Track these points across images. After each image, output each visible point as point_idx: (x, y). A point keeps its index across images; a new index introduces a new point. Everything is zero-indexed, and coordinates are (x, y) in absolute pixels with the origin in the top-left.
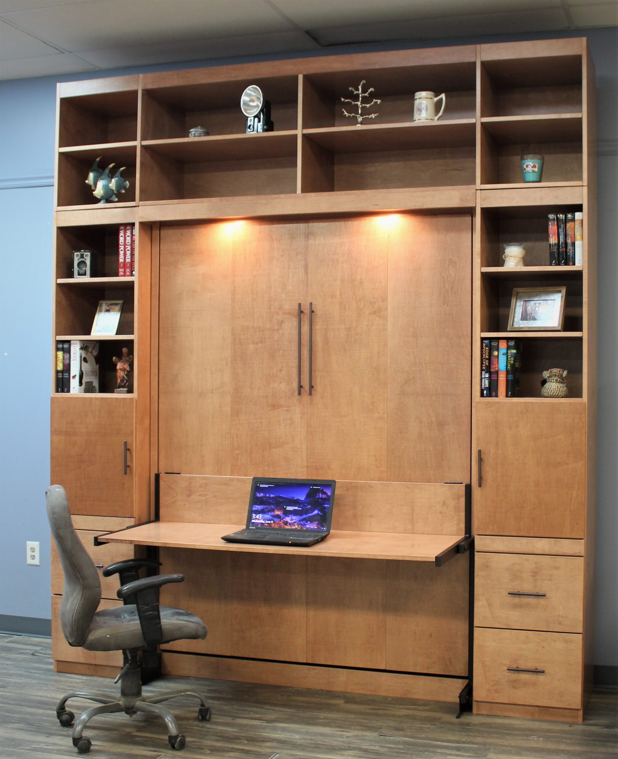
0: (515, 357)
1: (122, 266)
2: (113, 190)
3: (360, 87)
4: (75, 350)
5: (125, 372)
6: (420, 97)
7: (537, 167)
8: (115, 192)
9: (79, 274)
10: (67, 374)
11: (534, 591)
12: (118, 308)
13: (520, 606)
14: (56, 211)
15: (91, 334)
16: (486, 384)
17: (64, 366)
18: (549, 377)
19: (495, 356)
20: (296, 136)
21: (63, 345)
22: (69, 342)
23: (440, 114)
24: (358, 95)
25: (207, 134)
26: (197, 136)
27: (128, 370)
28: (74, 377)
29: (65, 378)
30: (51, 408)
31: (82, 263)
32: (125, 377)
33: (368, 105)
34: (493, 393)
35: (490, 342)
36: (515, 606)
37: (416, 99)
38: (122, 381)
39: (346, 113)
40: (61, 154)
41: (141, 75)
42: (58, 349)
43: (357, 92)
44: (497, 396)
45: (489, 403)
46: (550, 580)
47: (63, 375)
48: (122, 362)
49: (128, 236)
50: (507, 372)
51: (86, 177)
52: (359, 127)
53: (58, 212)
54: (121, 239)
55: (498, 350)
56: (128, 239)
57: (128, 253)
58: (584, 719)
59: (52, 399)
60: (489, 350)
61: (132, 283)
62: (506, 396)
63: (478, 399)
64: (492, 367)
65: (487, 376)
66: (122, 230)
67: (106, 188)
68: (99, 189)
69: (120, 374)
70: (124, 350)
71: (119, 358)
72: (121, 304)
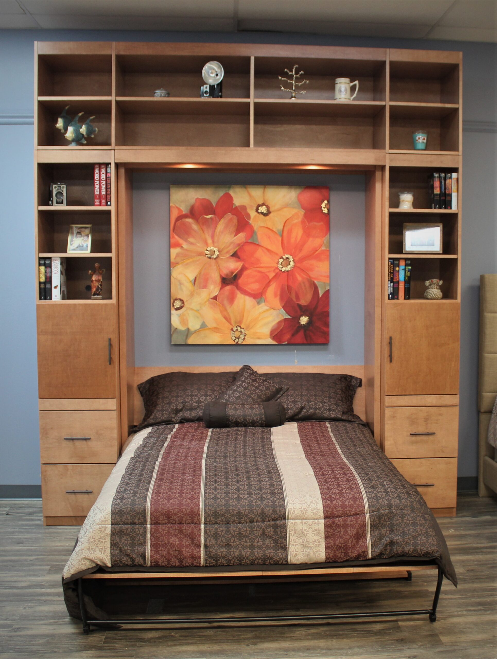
0: (410, 271)
3: (294, 70)
4: (56, 265)
5: (99, 282)
6: (340, 82)
7: (425, 140)
8: (86, 136)
9: (57, 203)
10: (50, 285)
11: (426, 431)
12: (87, 231)
13: (417, 442)
14: (36, 149)
15: (68, 252)
16: (391, 290)
17: (46, 278)
18: (429, 285)
19: (396, 271)
21: (45, 261)
22: (50, 258)
23: (355, 95)
24: (292, 76)
25: (169, 95)
29: (47, 288)
30: (37, 313)
31: (60, 194)
32: (100, 286)
33: (300, 84)
34: (395, 296)
35: (394, 261)
36: (413, 443)
37: (337, 83)
38: (97, 290)
39: (283, 88)
40: (40, 103)
41: (114, 43)
42: (40, 265)
43: (291, 73)
44: (398, 299)
45: (395, 304)
46: (437, 423)
47: (45, 286)
49: (103, 173)
50: (405, 282)
51: (56, 122)
52: (294, 100)
53: (39, 151)
54: (97, 176)
55: (399, 267)
56: (103, 176)
57: (103, 187)
58: (457, 514)
59: (38, 306)
60: (393, 267)
61: (109, 212)
62: (405, 299)
63: (387, 301)
64: (395, 278)
65: (392, 285)
66: (97, 168)
67: (77, 132)
68: (70, 133)
69: (95, 285)
70: (97, 265)
71: (94, 272)
72: (90, 227)
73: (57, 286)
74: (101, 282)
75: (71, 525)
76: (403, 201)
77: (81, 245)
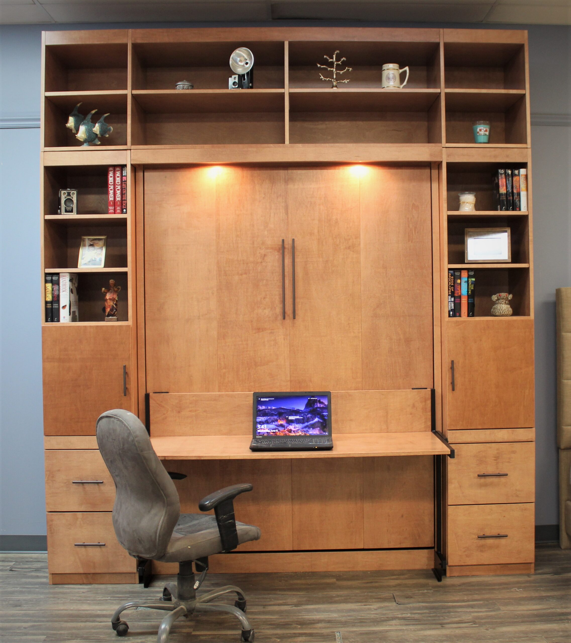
0: (475, 283)
1: (112, 204)
2: (97, 135)
3: (334, 56)
4: (65, 281)
5: (114, 301)
6: (388, 68)
7: (488, 131)
8: (99, 136)
9: (66, 211)
10: (57, 305)
11: (497, 472)
12: (101, 243)
13: (485, 485)
14: (43, 151)
15: (79, 267)
16: (452, 306)
17: (53, 297)
18: (497, 300)
19: (458, 283)
20: (283, 95)
21: (52, 278)
22: (58, 274)
23: (405, 83)
24: (332, 63)
25: (192, 87)
26: (186, 89)
27: (117, 300)
28: (64, 307)
29: (55, 308)
30: (42, 337)
31: (69, 200)
32: (114, 306)
33: (341, 72)
34: (457, 313)
35: (454, 272)
36: (481, 486)
37: (385, 70)
38: (112, 310)
39: (322, 77)
40: (47, 99)
41: (130, 31)
42: (46, 282)
43: (331, 60)
44: (460, 316)
45: (457, 322)
46: (509, 462)
47: (52, 306)
48: (111, 292)
49: (118, 177)
50: (468, 296)
51: (67, 121)
52: (335, 90)
53: (45, 152)
54: (111, 180)
55: (460, 279)
56: (118, 180)
57: (118, 192)
58: (535, 570)
59: (44, 329)
60: (454, 279)
61: (125, 220)
62: (468, 316)
63: (447, 318)
64: (456, 292)
65: (453, 300)
66: (111, 171)
67: (89, 132)
68: (82, 134)
69: (109, 304)
70: (112, 281)
71: (108, 289)
72: (105, 239)
73: (66, 306)
74: (116, 300)
75: (81, 584)
76: (464, 202)
77: (94, 259)
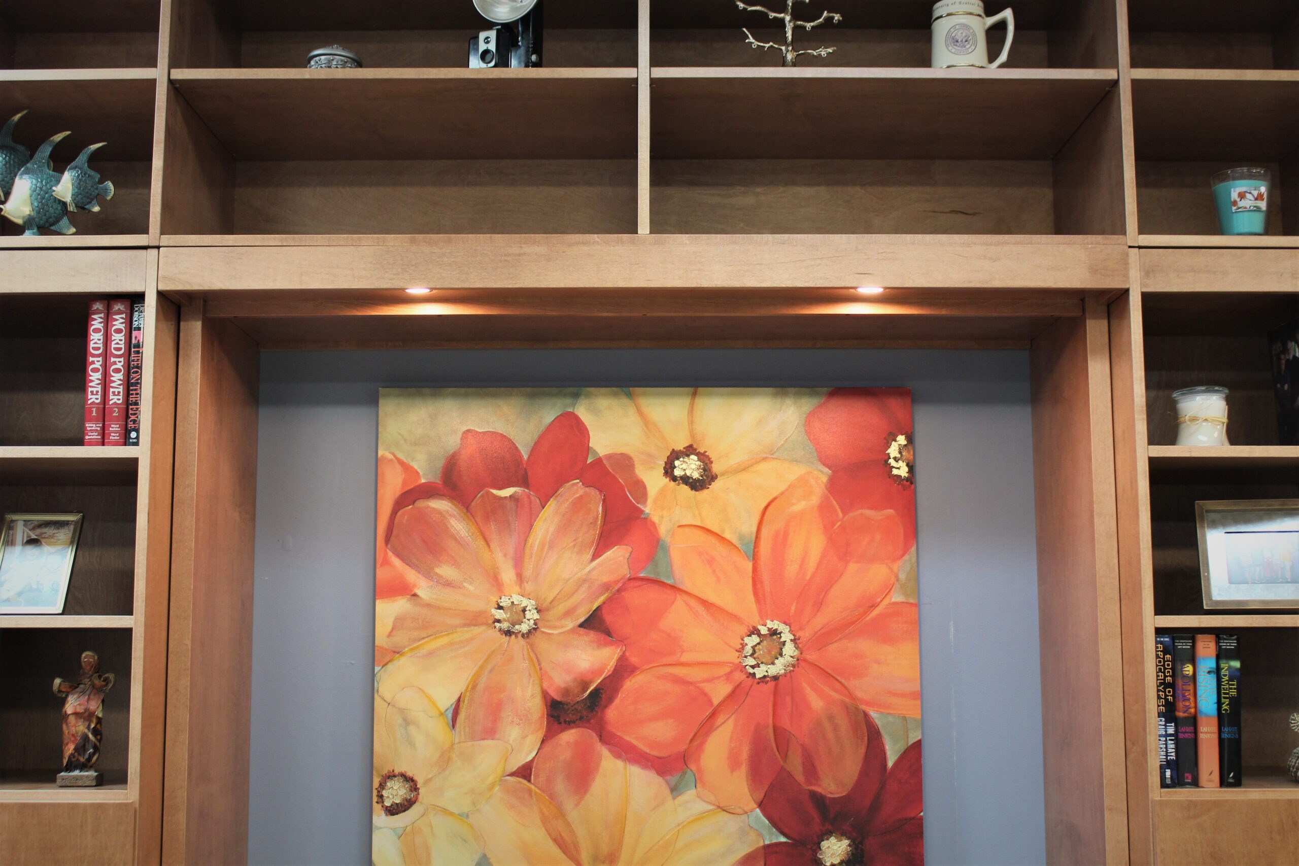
0: (1239, 677)
1: (94, 414)
2: (64, 204)
5: (91, 721)
6: (949, 12)
7: (1265, 200)
8: (71, 208)
12: (65, 534)
16: (1170, 750)
19: (1187, 676)
23: (1003, 57)
25: (358, 63)
26: (338, 68)
27: (100, 715)
32: (90, 736)
33: (809, 26)
34: (1186, 775)
35: (1173, 640)
37: (941, 17)
38: (80, 749)
39: (751, 40)
44: (1195, 783)
45: (1191, 804)
48: (83, 692)
49: (119, 331)
50: (1222, 718)
52: (790, 72)
54: (96, 339)
55: (1193, 661)
56: (118, 340)
57: (117, 378)
60: (1173, 661)
61: (132, 465)
62: (1223, 783)
63: (1156, 793)
64: (1180, 705)
65: (1171, 730)
66: (98, 312)
67: (44, 196)
68: (19, 201)
69: (73, 730)
70: (88, 657)
71: (74, 682)
72: (76, 523)
74: (98, 718)
76: (1194, 419)
77: (34, 586)
